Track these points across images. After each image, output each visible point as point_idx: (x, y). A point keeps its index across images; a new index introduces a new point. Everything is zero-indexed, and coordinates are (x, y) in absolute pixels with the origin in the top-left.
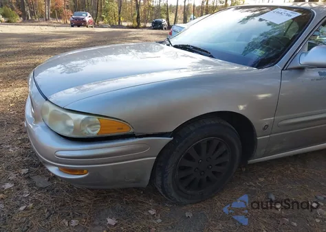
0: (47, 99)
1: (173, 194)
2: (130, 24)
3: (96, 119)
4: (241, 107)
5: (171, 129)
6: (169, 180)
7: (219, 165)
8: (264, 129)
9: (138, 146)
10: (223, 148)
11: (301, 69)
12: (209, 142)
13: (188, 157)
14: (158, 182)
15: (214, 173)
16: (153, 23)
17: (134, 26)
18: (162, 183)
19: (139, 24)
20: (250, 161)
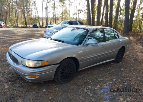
0: (23, 58)
1: (60, 81)
2: (22, 26)
3: (40, 62)
4: (75, 55)
5: (59, 62)
6: (59, 77)
7: (71, 71)
8: (81, 60)
9: (51, 68)
10: (72, 66)
11: (87, 45)
12: (68, 65)
13: (63, 70)
14: (56, 78)
15: (70, 74)
16: (33, 25)
17: (24, 26)
18: (57, 78)
19: (26, 26)
20: (79, 70)
